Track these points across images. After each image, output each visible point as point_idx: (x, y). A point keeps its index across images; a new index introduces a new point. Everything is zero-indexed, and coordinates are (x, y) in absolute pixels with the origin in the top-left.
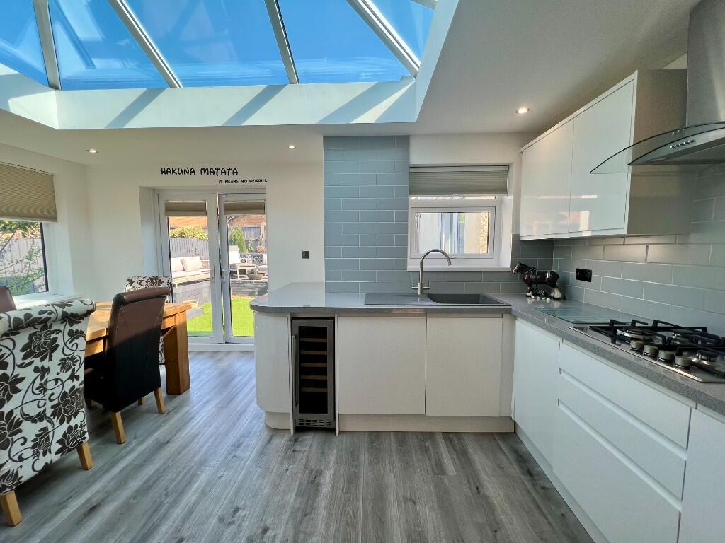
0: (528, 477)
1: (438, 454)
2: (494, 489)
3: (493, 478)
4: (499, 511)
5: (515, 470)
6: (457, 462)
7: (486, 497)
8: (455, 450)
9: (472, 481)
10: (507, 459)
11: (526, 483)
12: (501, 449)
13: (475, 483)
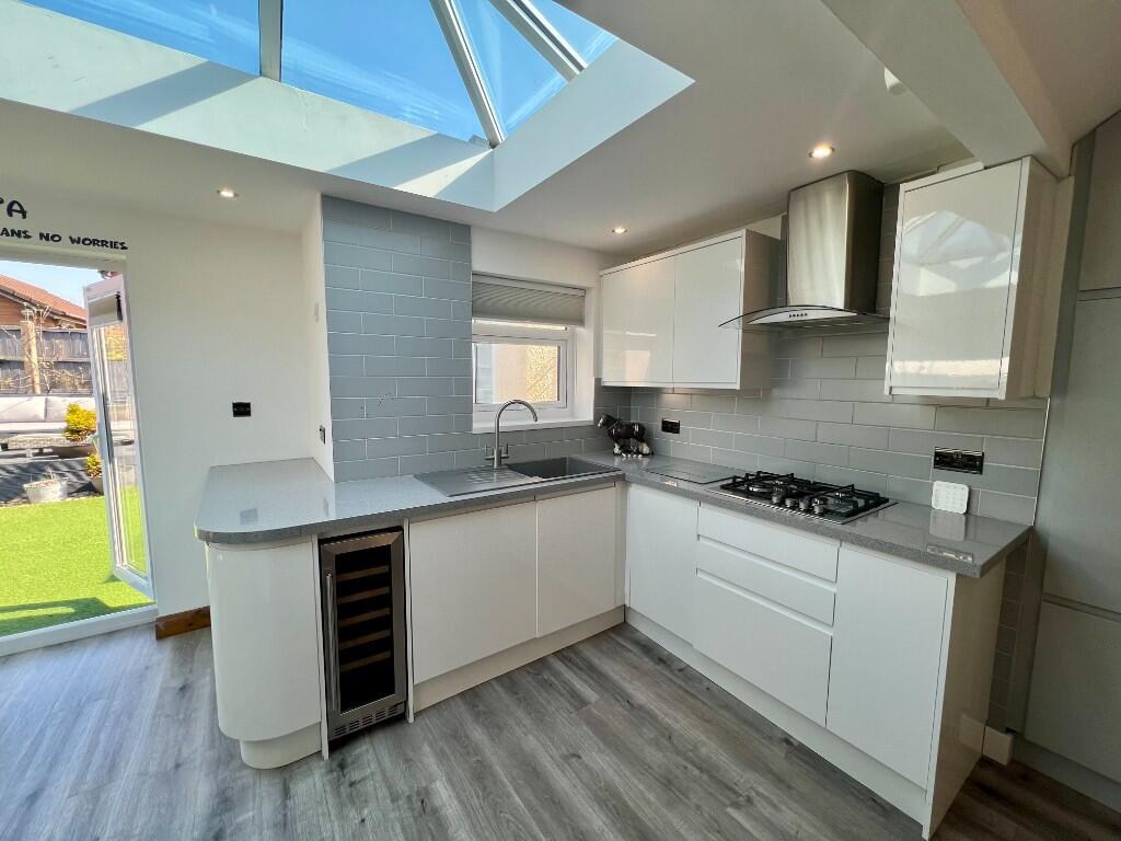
0: (662, 665)
1: (565, 683)
2: (642, 695)
3: (635, 682)
4: (661, 716)
5: (647, 664)
6: (591, 682)
7: (641, 707)
8: (581, 669)
9: (619, 698)
10: (635, 654)
11: (664, 672)
12: (623, 646)
13: (622, 697)
